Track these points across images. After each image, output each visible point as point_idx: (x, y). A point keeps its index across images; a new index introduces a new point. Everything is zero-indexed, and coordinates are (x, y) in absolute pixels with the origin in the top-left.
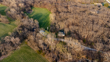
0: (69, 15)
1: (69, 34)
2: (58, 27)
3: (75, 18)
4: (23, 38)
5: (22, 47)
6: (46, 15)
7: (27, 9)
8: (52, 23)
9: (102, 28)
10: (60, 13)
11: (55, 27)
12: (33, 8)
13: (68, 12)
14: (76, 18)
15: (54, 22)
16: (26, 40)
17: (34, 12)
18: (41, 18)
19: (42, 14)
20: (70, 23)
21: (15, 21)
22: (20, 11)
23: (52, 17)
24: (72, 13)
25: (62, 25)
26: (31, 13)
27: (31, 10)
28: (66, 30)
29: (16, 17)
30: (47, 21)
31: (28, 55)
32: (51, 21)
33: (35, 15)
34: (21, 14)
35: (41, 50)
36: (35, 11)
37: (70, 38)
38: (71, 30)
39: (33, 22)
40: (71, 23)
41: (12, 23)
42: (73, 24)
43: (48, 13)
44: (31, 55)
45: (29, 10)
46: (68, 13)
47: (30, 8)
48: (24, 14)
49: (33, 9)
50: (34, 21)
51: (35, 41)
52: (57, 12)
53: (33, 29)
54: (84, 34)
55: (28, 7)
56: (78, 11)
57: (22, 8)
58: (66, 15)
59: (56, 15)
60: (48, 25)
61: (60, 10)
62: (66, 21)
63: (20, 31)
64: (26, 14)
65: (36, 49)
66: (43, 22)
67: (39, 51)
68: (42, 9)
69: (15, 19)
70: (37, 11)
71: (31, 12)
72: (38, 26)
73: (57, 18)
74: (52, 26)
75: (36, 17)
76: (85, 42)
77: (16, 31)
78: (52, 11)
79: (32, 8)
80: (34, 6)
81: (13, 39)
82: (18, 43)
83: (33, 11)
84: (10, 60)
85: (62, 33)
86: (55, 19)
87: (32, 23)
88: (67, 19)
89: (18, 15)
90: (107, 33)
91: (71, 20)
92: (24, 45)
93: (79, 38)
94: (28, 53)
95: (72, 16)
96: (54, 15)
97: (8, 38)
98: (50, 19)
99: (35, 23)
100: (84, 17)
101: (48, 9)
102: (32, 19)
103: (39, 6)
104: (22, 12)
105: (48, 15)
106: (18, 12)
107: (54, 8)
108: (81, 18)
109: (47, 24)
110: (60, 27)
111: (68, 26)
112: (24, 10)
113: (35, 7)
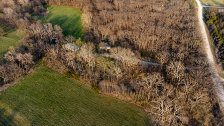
0: (116, 15)
1: (118, 44)
2: (98, 35)
3: (126, 19)
4: (39, 56)
5: (37, 71)
6: (74, 18)
7: (35, 9)
8: (87, 29)
9: (170, 31)
10: (100, 12)
11: (93, 35)
12: (48, 7)
13: (115, 9)
14: (128, 18)
15: (90, 28)
16: (44, 59)
17: (50, 14)
18: (66, 24)
19: (66, 16)
20: (119, 28)
21: (15, 31)
22: (23, 13)
23: (86, 19)
24: (121, 10)
25: (105, 32)
26: (46, 16)
27: (45, 11)
28: (113, 39)
29: (18, 24)
30: (77, 29)
31: (49, 80)
32: (85, 26)
33: (54, 20)
34: (27, 17)
35: (71, 71)
36: (52, 12)
37: (119, 48)
38: (120, 38)
39: (52, 28)
40: (120, 27)
41: (10, 34)
42: (123, 29)
43: (78, 15)
44: (55, 80)
45: (41, 11)
46: (114, 11)
47: (41, 7)
48: (32, 18)
49: (48, 9)
50: (53, 27)
51: (59, 58)
52: (95, 11)
53: (54, 40)
54: (142, 43)
55: (37, 5)
56: (131, 6)
57: (25, 8)
58: (111, 15)
59: (94, 15)
60: (80, 34)
61: (99, 6)
62: (111, 24)
63: (30, 45)
64: (36, 17)
65: (63, 69)
66: (71, 29)
67: (69, 72)
68: (66, 8)
69: (14, 27)
70: (56, 12)
71: (44, 14)
72: (61, 35)
73: (95, 21)
74: (87, 34)
75: (56, 22)
76: (144, 54)
77: (22, 46)
78: (84, 10)
79: (46, 8)
80: (50, 4)
81: (19, 56)
82: (30, 63)
83: (48, 12)
84: (20, 89)
85: (106, 44)
86: (92, 22)
87: (50, 31)
88: (112, 21)
89: (21, 20)
90: (177, 37)
91: (120, 23)
92: (40, 67)
93: (133, 47)
94: (50, 78)
95: (121, 15)
96: (91, 15)
97: (10, 55)
98: (83, 23)
99: (55, 30)
100: (141, 17)
101: (77, 7)
102: (50, 25)
103: (60, 4)
104: (27, 15)
105: (79, 18)
106: (18, 13)
107: (89, 4)
108: (137, 17)
109: (79, 33)
110: (101, 35)
111: (115, 33)
112: (31, 11)
113: (52, 6)
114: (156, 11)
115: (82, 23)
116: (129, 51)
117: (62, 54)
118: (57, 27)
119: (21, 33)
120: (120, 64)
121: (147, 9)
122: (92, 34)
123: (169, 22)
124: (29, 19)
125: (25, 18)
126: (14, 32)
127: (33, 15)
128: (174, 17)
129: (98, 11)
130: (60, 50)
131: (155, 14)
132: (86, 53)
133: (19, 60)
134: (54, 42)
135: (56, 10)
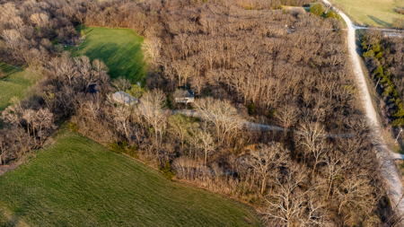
0: (203, 42)
1: (207, 91)
2: (172, 78)
3: (222, 49)
4: (64, 114)
5: (60, 141)
6: (130, 48)
7: (60, 33)
8: (152, 67)
9: (300, 70)
10: (176, 37)
11: (162, 77)
12: (83, 28)
13: (201, 32)
14: (226, 48)
15: (157, 65)
16: (74, 120)
17: (87, 41)
18: (115, 58)
19: (116, 45)
20: (209, 65)
21: (22, 70)
22: (38, 39)
23: (150, 50)
24: (213, 33)
25: (185, 71)
26: (79, 44)
27: (78, 36)
28: (198, 84)
29: (27, 59)
30: (134, 66)
31: (83, 158)
32: (149, 62)
33: (93, 51)
34: (44, 46)
35: (122, 142)
36: (91, 37)
37: (208, 98)
38: (212, 82)
39: (89, 66)
40: (211, 63)
41: (12, 76)
42: (216, 66)
43: (137, 43)
44: (93, 157)
45: (70, 36)
46: (200, 35)
47: (71, 29)
48: (53, 48)
49: (82, 32)
50: (91, 63)
51: (102, 117)
52: (166, 34)
53: (92, 87)
54: (250, 91)
55: (64, 26)
56: (231, 27)
57: (43, 30)
58: (194, 43)
59: (165, 43)
60: (139, 75)
61: (173, 27)
62: (194, 58)
63: (48, 94)
64: (60, 46)
65: (107, 138)
66: (123, 68)
67: (119, 143)
68: (114, 31)
69: (21, 64)
70: (96, 37)
71: (76, 41)
72: (105, 77)
73: (166, 52)
74: (152, 75)
75: (98, 54)
76: (253, 110)
77: (35, 97)
78: (148, 33)
79: (79, 30)
80: (87, 23)
81: (28, 115)
82: (47, 126)
83: (83, 37)
84: (28, 174)
85: (186, 92)
86: (162, 54)
87: (86, 71)
88: (197, 52)
89: (34, 51)
90: (312, 80)
91: (211, 55)
92: (66, 135)
93: (235, 98)
94: (83, 153)
95: (212, 42)
96: (159, 42)
97: (12, 112)
98: (146, 57)
99: (95, 69)
100: (249, 45)
101: (134, 29)
102: (86, 59)
103: (104, 23)
104: (46, 42)
105: (137, 48)
106: (29, 39)
107: (157, 24)
108: (241, 45)
109: (137, 73)
110: (176, 77)
111: (203, 73)
112: (52, 36)
113: (91, 27)
114: (274, 36)
115: (143, 57)
116: (227, 104)
117: (106, 110)
118: (98, 64)
119: (34, 75)
120: (211, 128)
121: (258, 32)
122: (161, 75)
123: (297, 54)
124: (48, 49)
125: (41, 47)
126: (20, 73)
127: (56, 43)
128: (307, 45)
129: (172, 36)
130: (102, 104)
131: (272, 40)
132: (150, 109)
133: (29, 122)
134: (92, 90)
135: (97, 35)
